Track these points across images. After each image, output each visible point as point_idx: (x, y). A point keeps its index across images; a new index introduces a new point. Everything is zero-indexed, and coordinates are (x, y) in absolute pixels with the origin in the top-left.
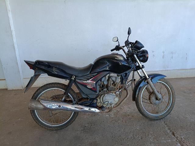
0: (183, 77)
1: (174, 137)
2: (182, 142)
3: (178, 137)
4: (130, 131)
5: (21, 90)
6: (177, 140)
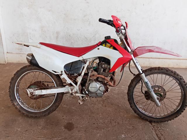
0: (175, 67)
1: (151, 125)
2: (157, 131)
3: (154, 126)
4: (108, 115)
5: (4, 64)
6: (154, 129)
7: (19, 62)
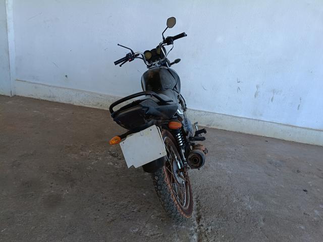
1: (196, 224)
2: (203, 234)
5: (9, 96)
6: (198, 230)
7: (32, 97)
